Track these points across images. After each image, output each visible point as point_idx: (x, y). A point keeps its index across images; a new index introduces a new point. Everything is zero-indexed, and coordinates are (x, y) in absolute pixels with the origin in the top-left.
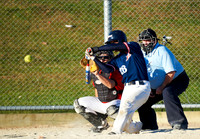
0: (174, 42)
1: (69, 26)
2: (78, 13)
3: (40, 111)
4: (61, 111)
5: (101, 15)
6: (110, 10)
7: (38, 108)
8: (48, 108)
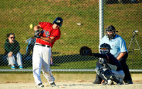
0: (140, 34)
1: (79, 24)
2: (84, 17)
3: (62, 72)
4: (74, 73)
5: (98, 18)
6: (103, 15)
7: (61, 70)
8: (66, 70)
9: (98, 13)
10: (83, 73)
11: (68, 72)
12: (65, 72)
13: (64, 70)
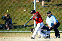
1: (25, 11)
3: (17, 33)
4: (23, 33)
7: (17, 32)
8: (19, 32)
9: (34, 6)
10: (27, 33)
11: (20, 33)
12: (19, 33)
13: (18, 32)
